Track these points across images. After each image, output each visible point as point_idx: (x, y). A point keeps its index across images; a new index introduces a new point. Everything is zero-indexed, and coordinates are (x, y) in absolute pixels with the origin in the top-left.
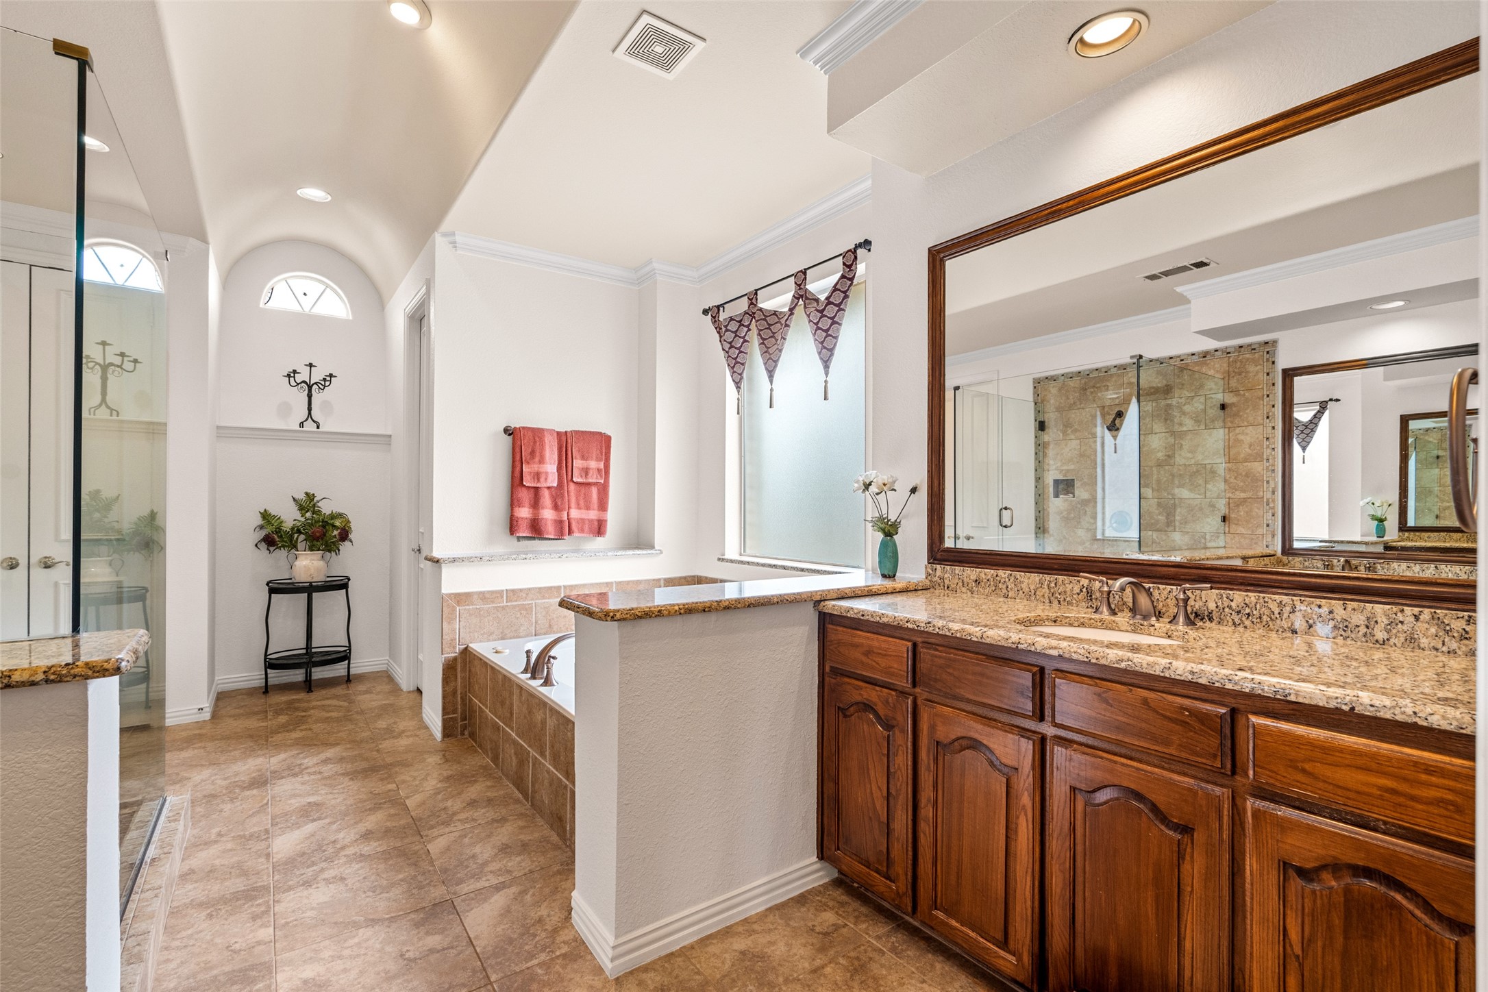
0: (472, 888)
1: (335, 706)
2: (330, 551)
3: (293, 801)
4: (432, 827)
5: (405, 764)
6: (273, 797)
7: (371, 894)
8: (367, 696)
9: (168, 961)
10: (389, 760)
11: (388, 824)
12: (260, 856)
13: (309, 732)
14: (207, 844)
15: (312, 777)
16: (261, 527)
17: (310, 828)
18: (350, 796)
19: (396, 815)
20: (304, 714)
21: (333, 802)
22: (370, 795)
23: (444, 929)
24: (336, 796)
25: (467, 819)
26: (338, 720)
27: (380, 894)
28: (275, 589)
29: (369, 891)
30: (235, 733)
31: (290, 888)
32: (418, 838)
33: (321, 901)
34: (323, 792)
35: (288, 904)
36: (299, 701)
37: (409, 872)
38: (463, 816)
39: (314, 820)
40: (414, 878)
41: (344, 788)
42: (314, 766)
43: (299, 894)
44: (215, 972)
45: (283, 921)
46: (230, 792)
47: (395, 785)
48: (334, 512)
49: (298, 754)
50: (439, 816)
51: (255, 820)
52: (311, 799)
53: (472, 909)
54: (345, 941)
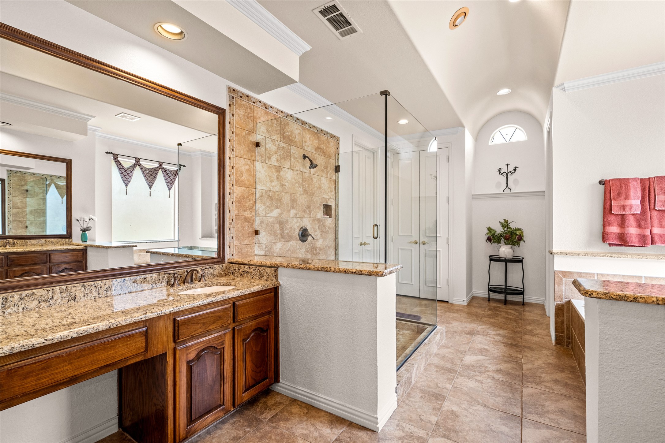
0: (534, 419)
1: (513, 314)
2: (514, 245)
3: (478, 345)
4: (529, 382)
5: (530, 348)
6: (473, 341)
7: (489, 394)
8: (528, 313)
9: (421, 378)
10: (524, 344)
11: (510, 371)
12: (459, 359)
13: (497, 321)
14: (447, 347)
15: (490, 339)
16: (488, 234)
17: (480, 357)
18: (500, 352)
19: (515, 368)
20: (499, 313)
21: (493, 352)
22: (509, 355)
23: (512, 428)
24: (495, 350)
25: (549, 387)
26: (511, 320)
27: (493, 396)
28: (493, 259)
29: (489, 393)
30: (472, 313)
31: (463, 376)
32: (520, 383)
33: (471, 386)
34: (491, 346)
35: (460, 380)
36: (499, 307)
37: (509, 395)
38: (548, 385)
39: (483, 355)
40: (510, 398)
41: (500, 348)
42: (492, 335)
43: (464, 379)
44: (430, 389)
45: (456, 386)
46: (461, 333)
47: (522, 356)
48: (517, 228)
49: (490, 328)
50: (535, 379)
51: (464, 346)
52: (486, 347)
53: (530, 428)
54: (472, 406)
